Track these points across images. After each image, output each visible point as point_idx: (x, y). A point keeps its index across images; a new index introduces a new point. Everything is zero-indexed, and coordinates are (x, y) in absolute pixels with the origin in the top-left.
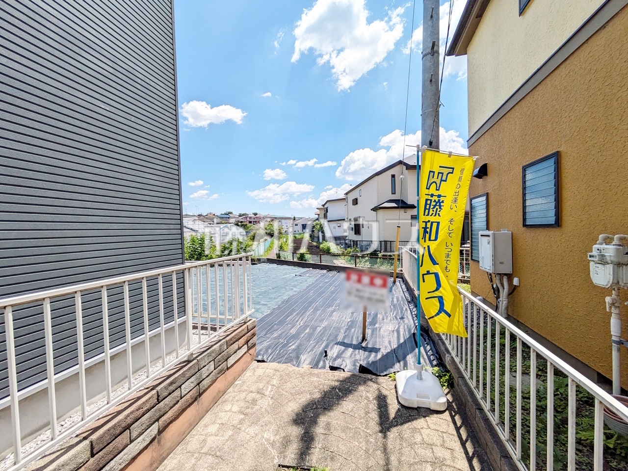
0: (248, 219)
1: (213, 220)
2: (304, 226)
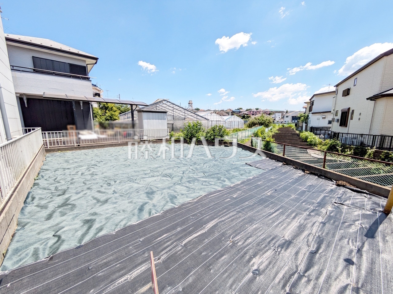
0: (252, 112)
1: (229, 113)
2: (294, 118)
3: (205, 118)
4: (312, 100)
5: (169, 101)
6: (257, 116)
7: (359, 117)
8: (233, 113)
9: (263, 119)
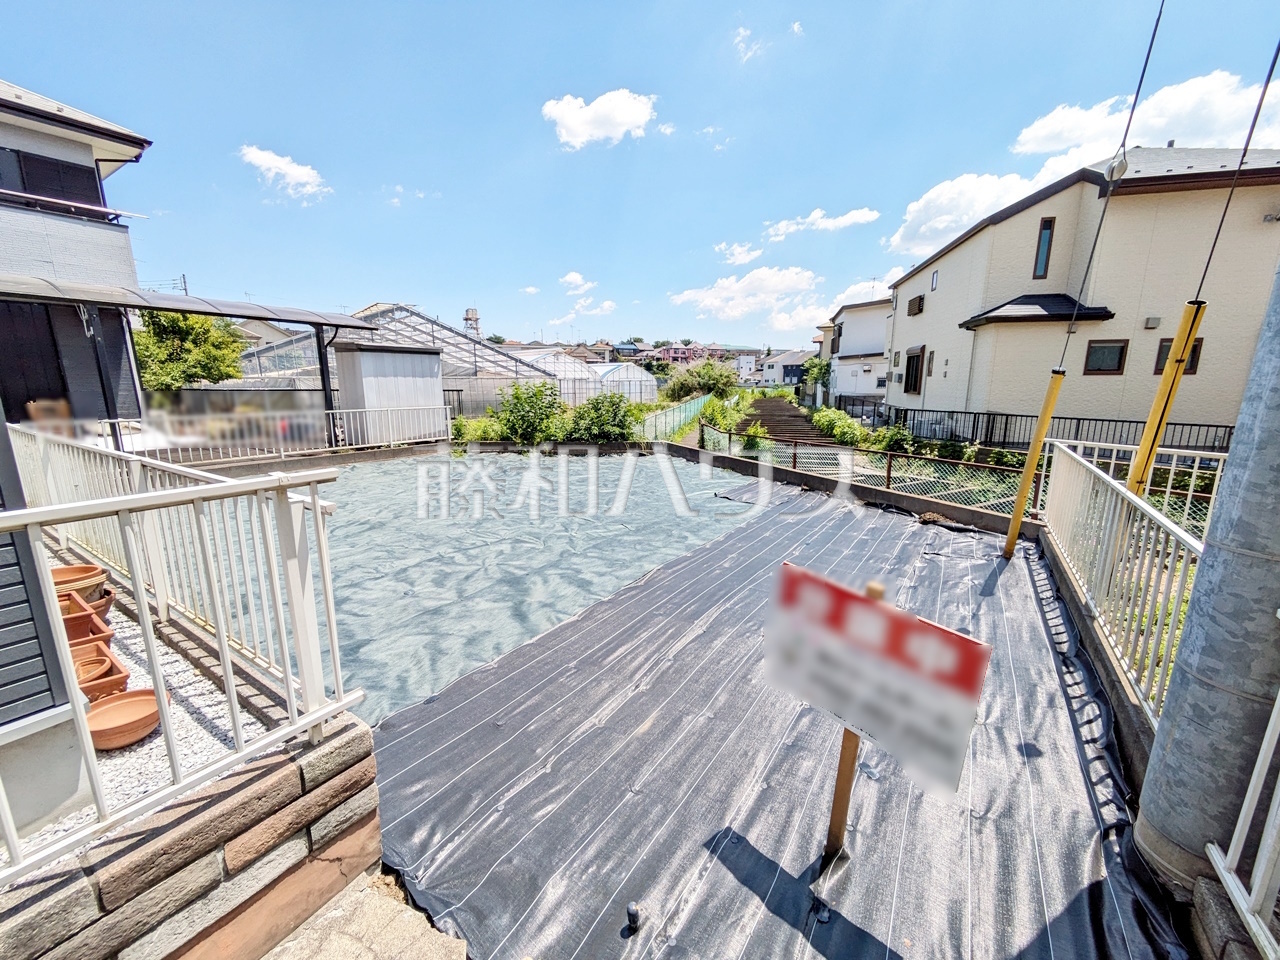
0: (672, 352)
1: (604, 354)
2: (789, 371)
3: (544, 372)
4: (837, 322)
5: (415, 309)
6: (693, 365)
7: (944, 369)
8: (616, 355)
9: (711, 372)
